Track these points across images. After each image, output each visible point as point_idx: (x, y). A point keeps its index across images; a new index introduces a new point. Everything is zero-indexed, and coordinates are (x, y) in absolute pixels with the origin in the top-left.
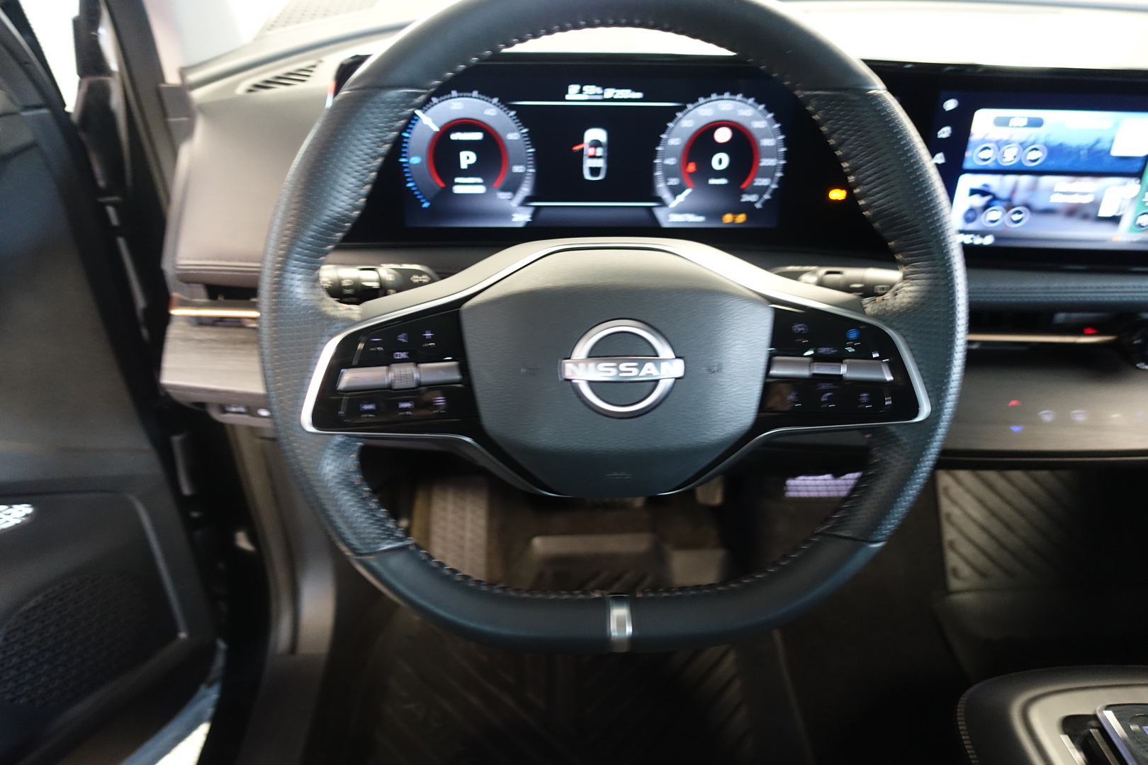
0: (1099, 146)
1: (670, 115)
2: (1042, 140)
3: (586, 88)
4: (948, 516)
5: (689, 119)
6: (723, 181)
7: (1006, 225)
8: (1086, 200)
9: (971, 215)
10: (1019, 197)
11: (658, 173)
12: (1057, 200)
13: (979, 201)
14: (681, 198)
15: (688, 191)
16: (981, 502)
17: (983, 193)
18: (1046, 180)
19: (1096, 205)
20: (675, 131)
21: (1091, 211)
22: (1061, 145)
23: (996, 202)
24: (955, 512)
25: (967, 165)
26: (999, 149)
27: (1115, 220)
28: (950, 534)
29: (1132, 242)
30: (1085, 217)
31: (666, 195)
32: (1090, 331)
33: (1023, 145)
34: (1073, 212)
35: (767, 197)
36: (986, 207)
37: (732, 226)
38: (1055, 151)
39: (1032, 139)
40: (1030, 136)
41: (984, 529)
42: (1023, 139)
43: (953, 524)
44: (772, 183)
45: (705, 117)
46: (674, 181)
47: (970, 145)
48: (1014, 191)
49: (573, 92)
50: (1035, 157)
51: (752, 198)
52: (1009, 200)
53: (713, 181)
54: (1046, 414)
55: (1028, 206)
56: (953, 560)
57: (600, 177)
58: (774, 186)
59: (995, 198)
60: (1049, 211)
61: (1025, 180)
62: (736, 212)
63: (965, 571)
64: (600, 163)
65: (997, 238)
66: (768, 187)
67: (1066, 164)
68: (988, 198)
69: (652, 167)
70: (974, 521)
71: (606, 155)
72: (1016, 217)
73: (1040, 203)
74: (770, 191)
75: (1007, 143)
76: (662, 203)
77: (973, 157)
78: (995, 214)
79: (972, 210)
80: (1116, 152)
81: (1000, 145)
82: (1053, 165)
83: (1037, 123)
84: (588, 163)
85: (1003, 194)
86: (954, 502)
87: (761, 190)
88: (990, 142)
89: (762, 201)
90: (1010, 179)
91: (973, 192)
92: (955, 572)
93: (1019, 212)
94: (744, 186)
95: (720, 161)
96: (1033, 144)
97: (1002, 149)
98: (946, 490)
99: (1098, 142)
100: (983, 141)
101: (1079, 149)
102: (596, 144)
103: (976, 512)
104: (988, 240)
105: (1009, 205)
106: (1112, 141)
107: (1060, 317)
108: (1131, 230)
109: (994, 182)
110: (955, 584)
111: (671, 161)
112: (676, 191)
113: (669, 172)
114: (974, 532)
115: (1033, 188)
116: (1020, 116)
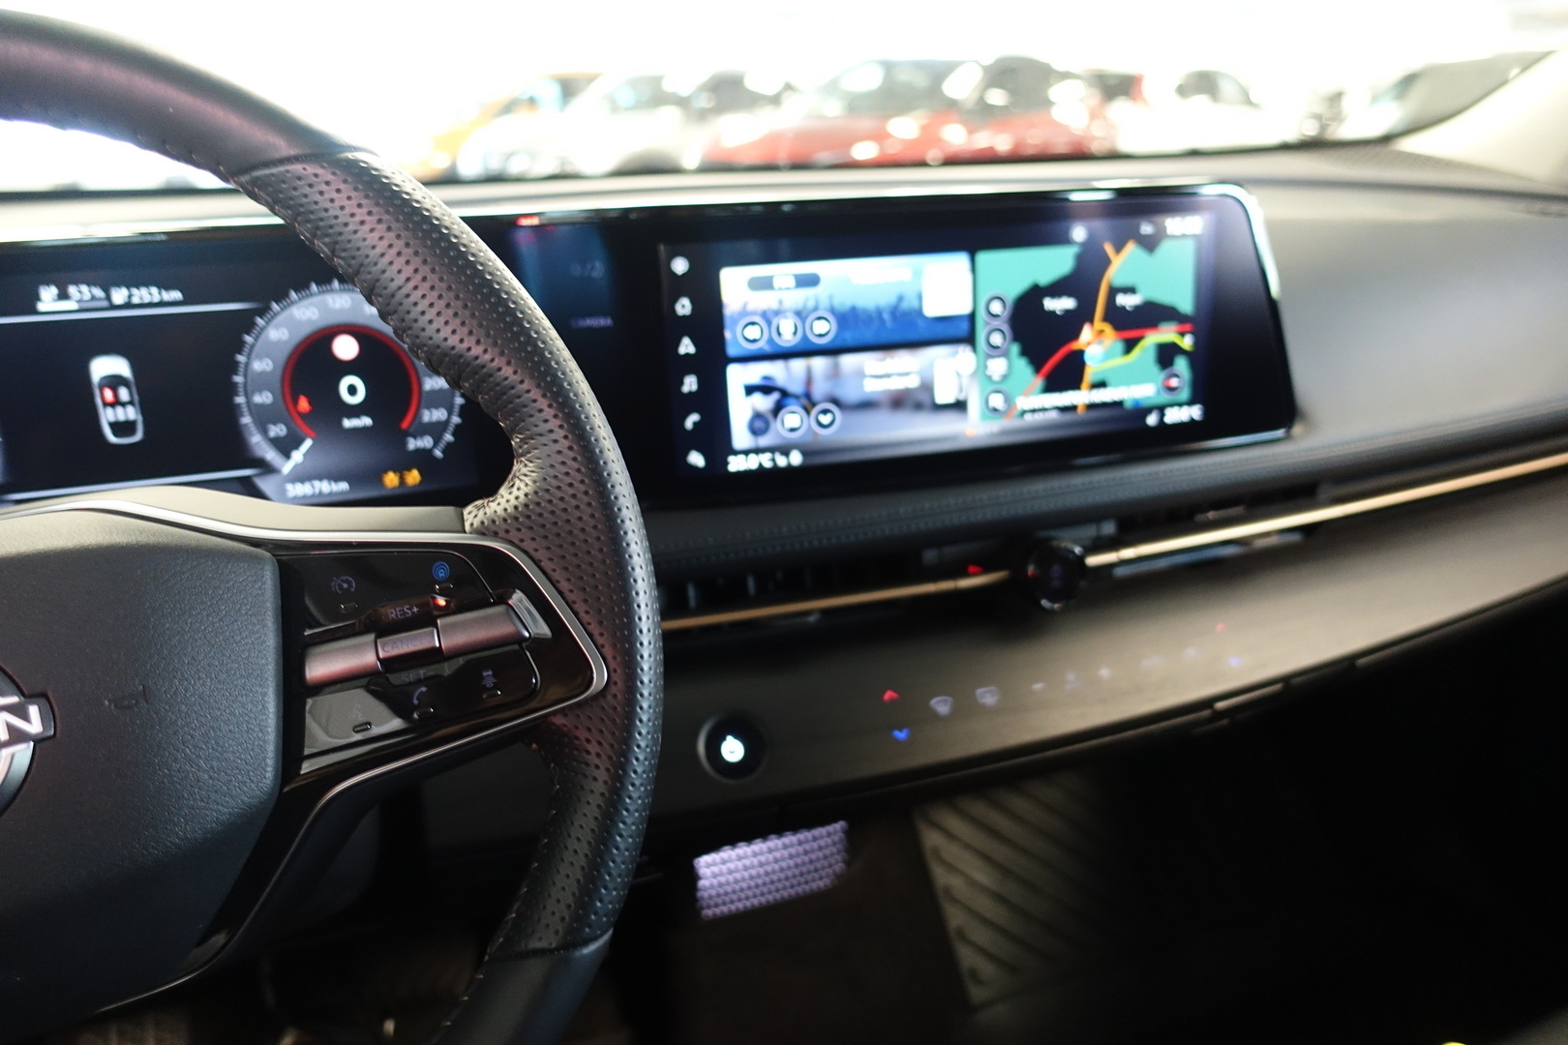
0: (905, 305)
1: (244, 323)
2: (824, 303)
3: (72, 290)
4: (947, 891)
5: (277, 327)
6: (366, 421)
7: (816, 434)
8: (912, 382)
9: (759, 424)
10: (819, 390)
11: (246, 420)
12: (872, 387)
13: (763, 403)
14: (298, 456)
15: (308, 443)
16: (986, 858)
17: (766, 389)
18: (848, 361)
19: (927, 387)
20: (257, 349)
21: (924, 397)
22: (853, 309)
23: (790, 400)
24: (956, 883)
25: (732, 351)
26: (769, 323)
27: (960, 406)
28: (955, 918)
29: (993, 435)
30: (918, 406)
31: (271, 455)
32: (971, 569)
33: (800, 314)
34: (899, 402)
35: (448, 437)
36: (777, 409)
37: (401, 491)
38: (846, 318)
39: (811, 304)
40: (807, 300)
41: (1000, 898)
42: (800, 306)
43: (955, 901)
44: (450, 413)
45: (309, 321)
46: (278, 430)
47: (728, 322)
48: (809, 380)
49: (48, 300)
50: (823, 329)
51: (426, 442)
52: (808, 395)
53: (347, 423)
54: (938, 702)
55: (836, 402)
56: (967, 957)
57: (138, 436)
58: (456, 420)
59: (784, 394)
60: (867, 405)
61: (819, 363)
62: (401, 469)
63: (987, 969)
64: (131, 413)
65: (805, 453)
66: (447, 422)
67: (869, 336)
68: (775, 396)
69: (233, 412)
70: (983, 889)
71: (136, 398)
72: (825, 419)
73: (850, 394)
74: (451, 428)
75: (777, 313)
76: (267, 468)
77: (738, 337)
78: (792, 418)
79: (758, 415)
80: (930, 311)
81: (768, 317)
82: (849, 338)
83: (810, 281)
84: (107, 416)
85: (796, 387)
86: (951, 868)
87: (436, 430)
88: (754, 313)
89: (442, 445)
90: (798, 365)
91: (750, 390)
92: (974, 974)
93: (825, 412)
94: (405, 425)
95: (352, 389)
96: (816, 309)
97: (774, 323)
98: (936, 852)
99: (900, 299)
100: (744, 313)
101: (879, 312)
102: (114, 382)
103: (983, 875)
104: (796, 459)
105: (808, 403)
106: (920, 297)
107: (930, 556)
108: (984, 417)
109: (775, 370)
110: (977, 994)
111: (263, 398)
112: (285, 447)
113: (264, 416)
114: (986, 906)
115: (835, 374)
116: (784, 272)
